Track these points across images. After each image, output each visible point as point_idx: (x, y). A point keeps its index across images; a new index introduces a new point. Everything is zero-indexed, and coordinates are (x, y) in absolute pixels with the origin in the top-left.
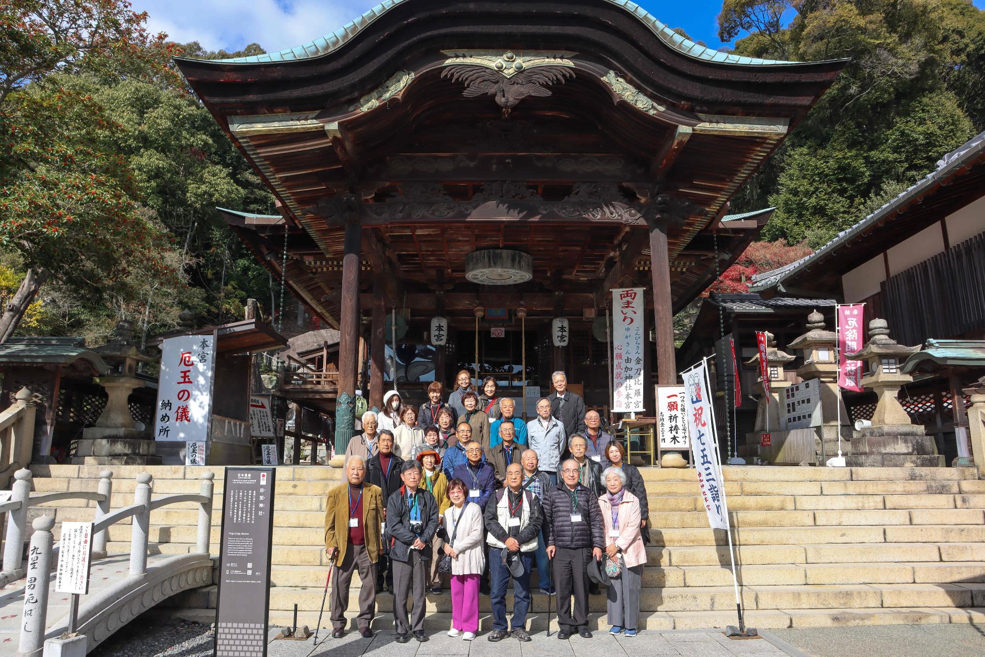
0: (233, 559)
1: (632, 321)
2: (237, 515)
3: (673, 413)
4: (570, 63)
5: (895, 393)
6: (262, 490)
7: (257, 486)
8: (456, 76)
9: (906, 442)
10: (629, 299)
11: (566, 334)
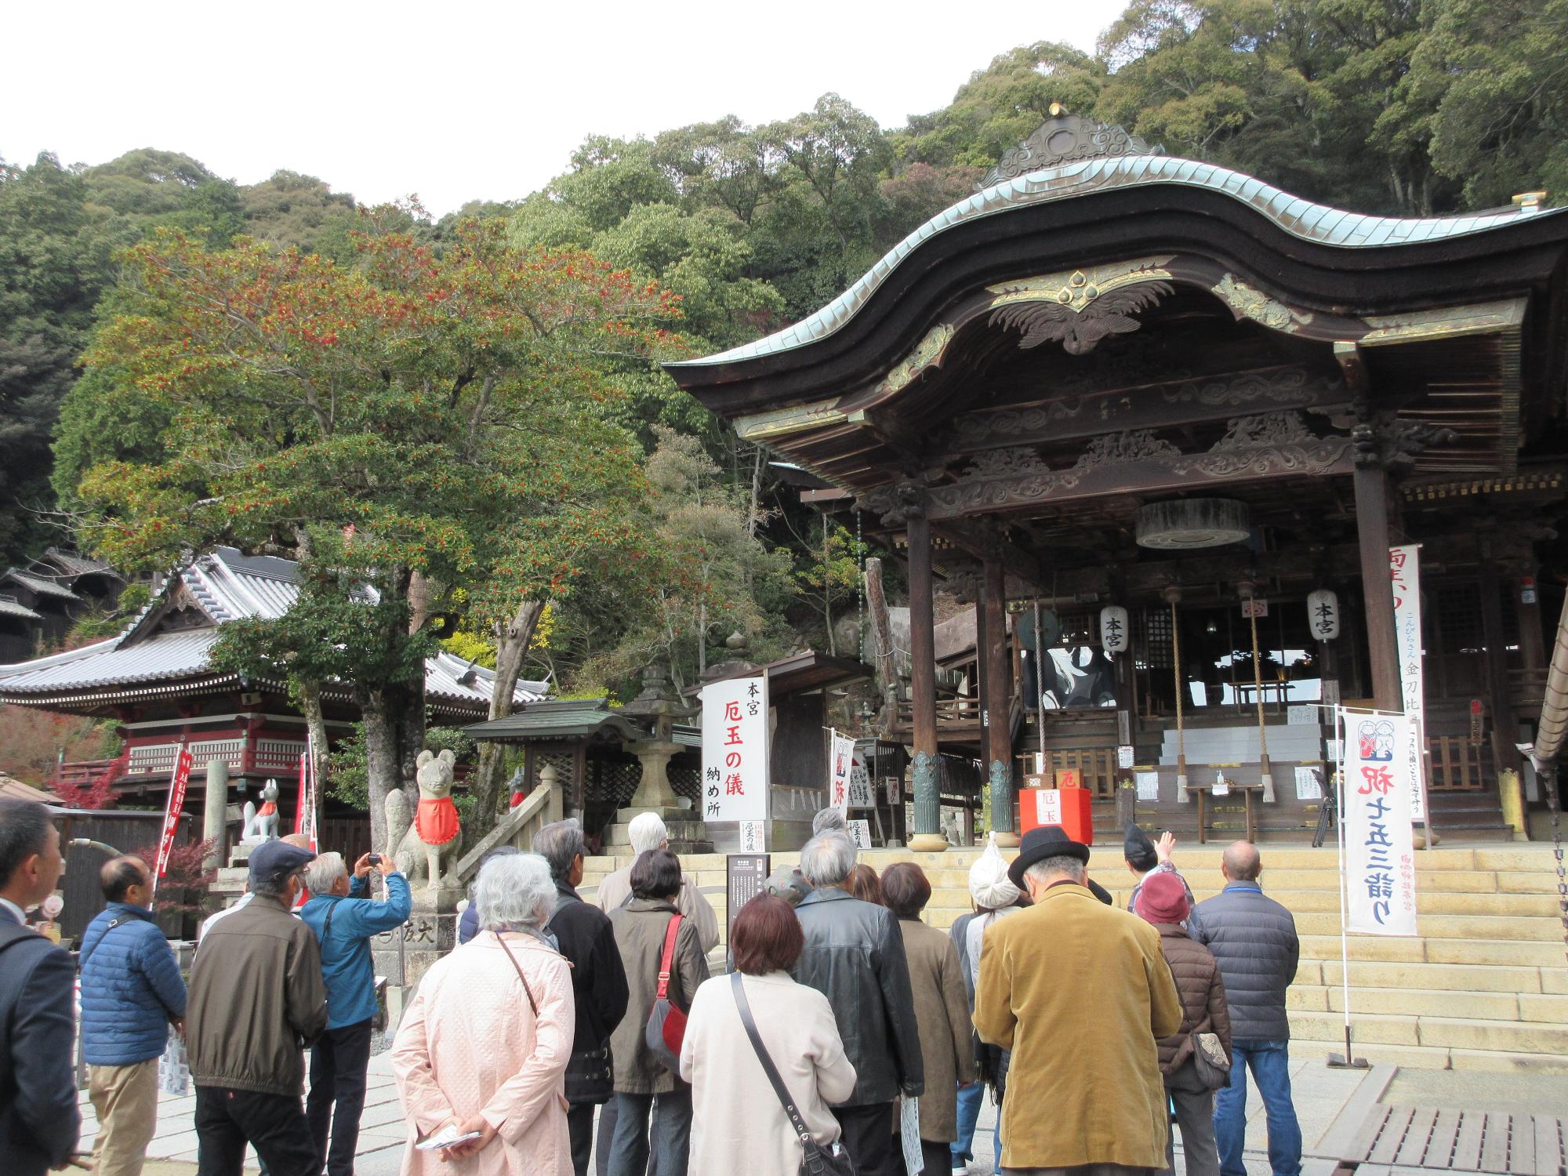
1: (1400, 602)
4: (1165, 274)
8: (1008, 322)
11: (1330, 618)
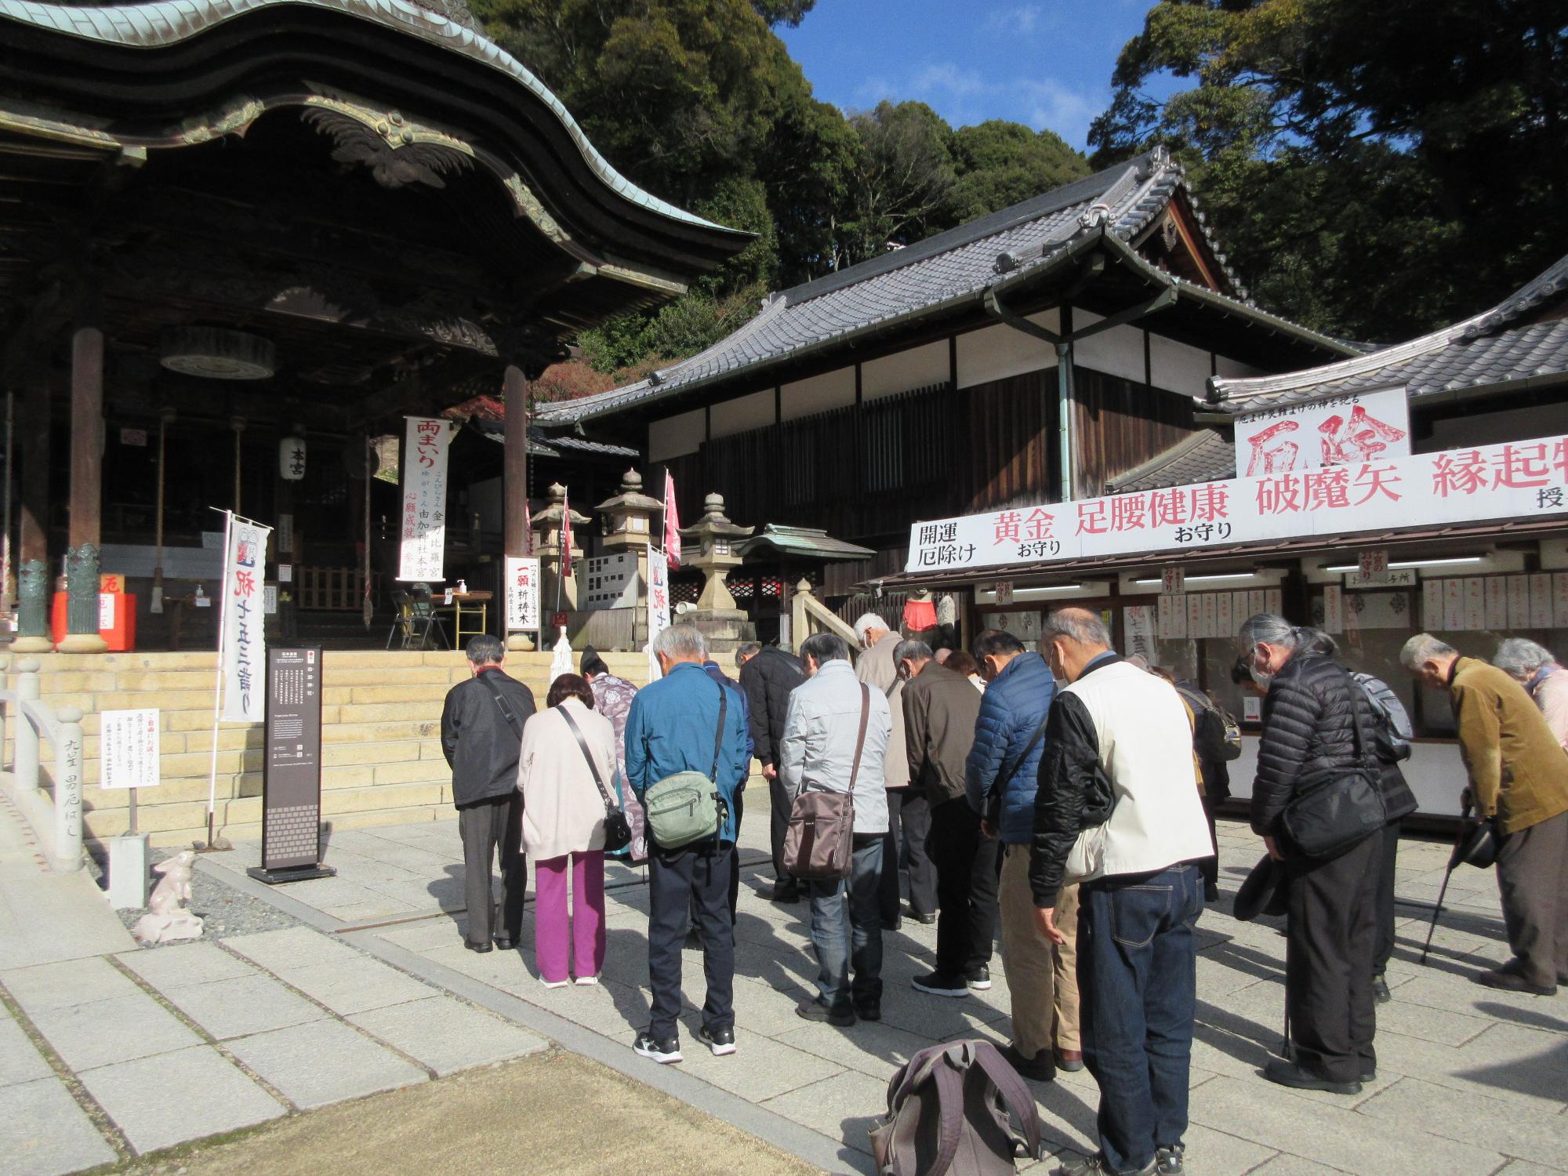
0: (282, 742)
1: (432, 462)
2: (282, 695)
3: (523, 588)
4: (466, 148)
5: (724, 576)
6: (310, 669)
7: (304, 665)
8: (320, 125)
9: (733, 627)
10: (429, 433)
11: (302, 462)
